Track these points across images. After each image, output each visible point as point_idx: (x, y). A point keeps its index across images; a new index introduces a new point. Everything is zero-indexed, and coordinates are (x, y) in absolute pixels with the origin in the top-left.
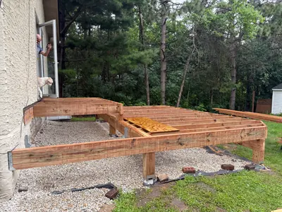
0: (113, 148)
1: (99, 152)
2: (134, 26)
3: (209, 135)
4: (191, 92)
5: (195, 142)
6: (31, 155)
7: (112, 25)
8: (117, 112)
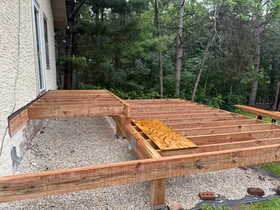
0: (112, 175)
1: (93, 180)
2: (147, 9)
3: (235, 154)
4: (209, 82)
5: (218, 164)
6: (5, 187)
7: (125, 8)
8: (123, 113)
